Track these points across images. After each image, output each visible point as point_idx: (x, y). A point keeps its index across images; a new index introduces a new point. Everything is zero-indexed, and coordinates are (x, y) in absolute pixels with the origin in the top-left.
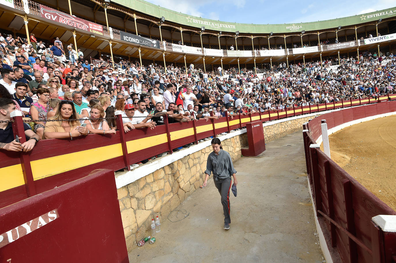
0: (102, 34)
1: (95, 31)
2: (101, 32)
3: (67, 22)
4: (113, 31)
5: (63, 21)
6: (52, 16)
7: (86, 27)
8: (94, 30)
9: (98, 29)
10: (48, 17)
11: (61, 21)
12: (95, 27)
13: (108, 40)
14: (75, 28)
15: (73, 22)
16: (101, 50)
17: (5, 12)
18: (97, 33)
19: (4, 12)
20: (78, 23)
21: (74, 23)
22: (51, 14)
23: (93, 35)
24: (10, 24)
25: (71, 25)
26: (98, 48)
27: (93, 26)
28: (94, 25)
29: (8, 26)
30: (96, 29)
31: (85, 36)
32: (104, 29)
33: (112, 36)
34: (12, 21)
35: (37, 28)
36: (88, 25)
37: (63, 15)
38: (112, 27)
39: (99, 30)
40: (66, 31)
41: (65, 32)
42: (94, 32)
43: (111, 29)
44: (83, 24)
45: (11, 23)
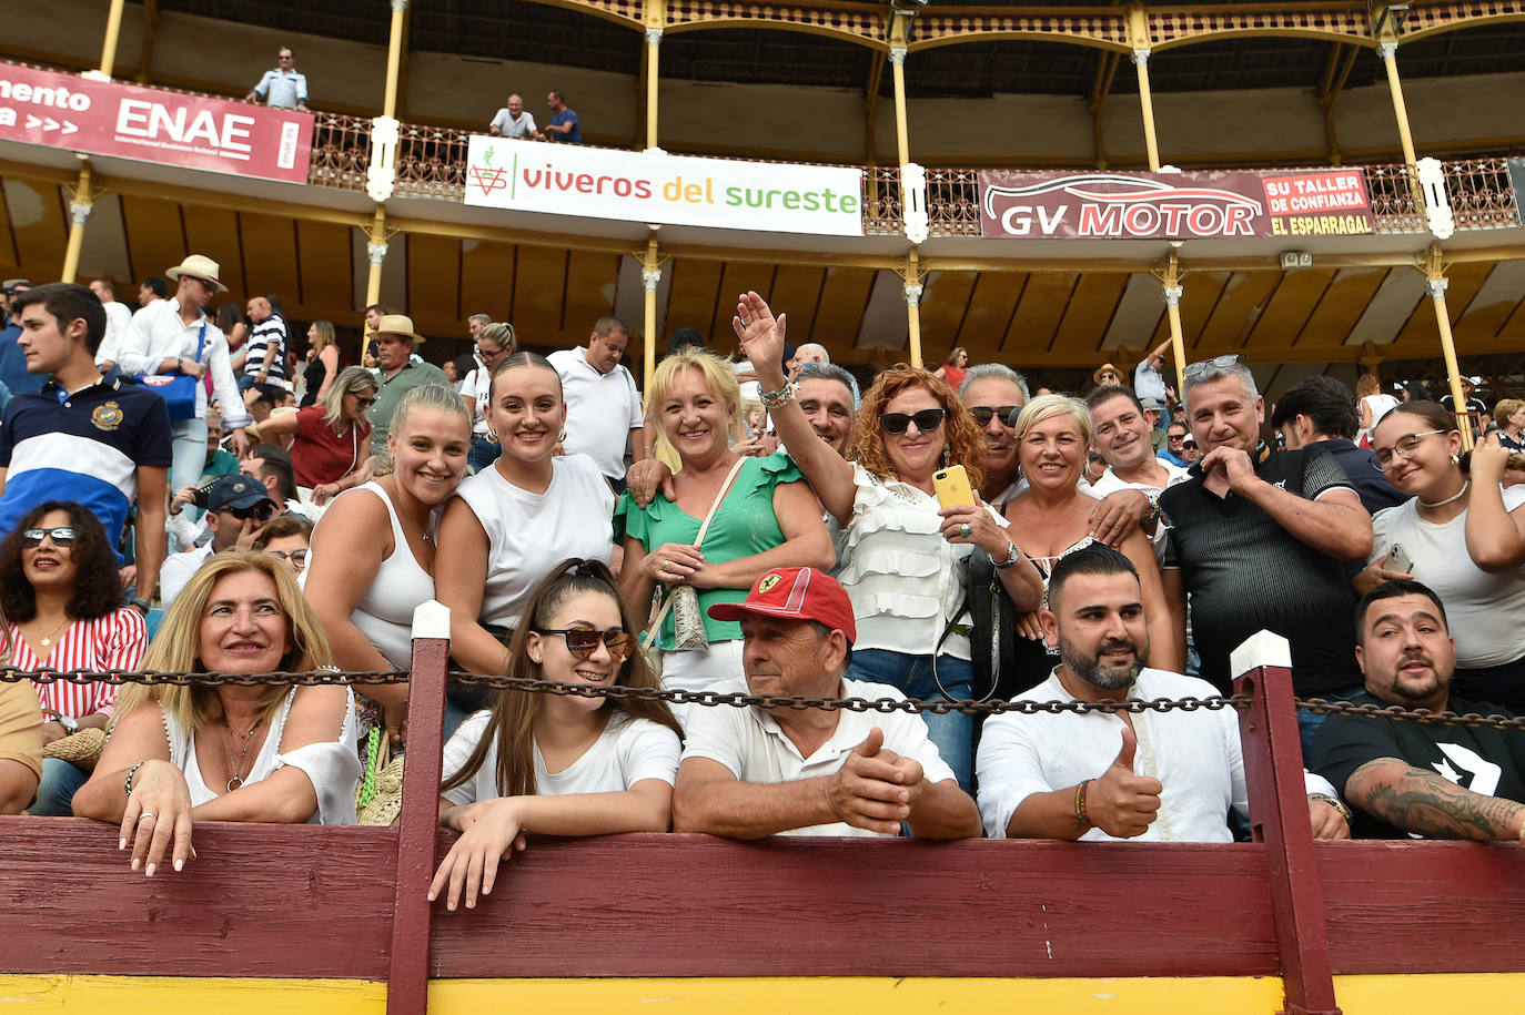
0: (1359, 226)
1: (1308, 220)
2: (1355, 212)
3: (1124, 217)
4: (1453, 179)
5: (1101, 220)
6: (1041, 210)
7: (1248, 212)
8: (1304, 214)
9: (1333, 203)
10: (1020, 227)
11: (1088, 226)
12: (1312, 194)
13: (1421, 253)
14: (1177, 244)
15: (1163, 209)
16: (1377, 347)
17: (830, 272)
18: (1328, 226)
19: (826, 269)
20: (1194, 202)
21: (1165, 216)
22: (1032, 201)
23: (1299, 252)
24: (859, 329)
25: (1143, 230)
26: (1356, 339)
27: (1294, 192)
28: (1299, 184)
29: (855, 344)
30: (1315, 203)
31: (1249, 274)
32: (1375, 189)
33: (1441, 221)
34: (865, 309)
35: (977, 311)
36: (1261, 196)
37: (1102, 189)
38: (1445, 154)
39: (1341, 201)
40: (1129, 275)
41: (1125, 288)
42: (1302, 227)
43: (1429, 172)
44: (1222, 204)
45: (862, 321)
